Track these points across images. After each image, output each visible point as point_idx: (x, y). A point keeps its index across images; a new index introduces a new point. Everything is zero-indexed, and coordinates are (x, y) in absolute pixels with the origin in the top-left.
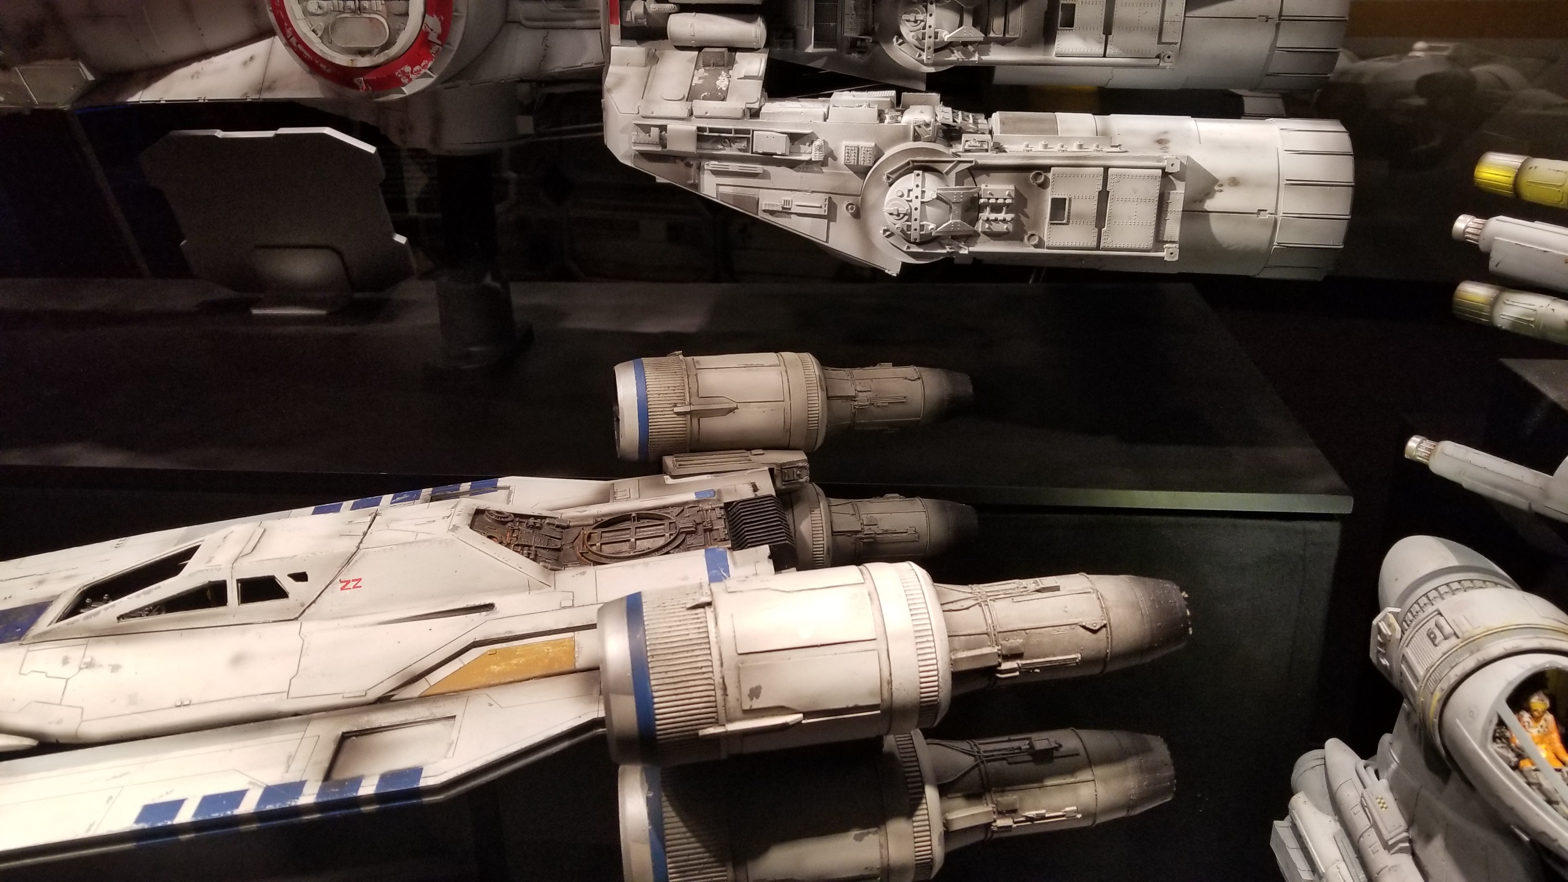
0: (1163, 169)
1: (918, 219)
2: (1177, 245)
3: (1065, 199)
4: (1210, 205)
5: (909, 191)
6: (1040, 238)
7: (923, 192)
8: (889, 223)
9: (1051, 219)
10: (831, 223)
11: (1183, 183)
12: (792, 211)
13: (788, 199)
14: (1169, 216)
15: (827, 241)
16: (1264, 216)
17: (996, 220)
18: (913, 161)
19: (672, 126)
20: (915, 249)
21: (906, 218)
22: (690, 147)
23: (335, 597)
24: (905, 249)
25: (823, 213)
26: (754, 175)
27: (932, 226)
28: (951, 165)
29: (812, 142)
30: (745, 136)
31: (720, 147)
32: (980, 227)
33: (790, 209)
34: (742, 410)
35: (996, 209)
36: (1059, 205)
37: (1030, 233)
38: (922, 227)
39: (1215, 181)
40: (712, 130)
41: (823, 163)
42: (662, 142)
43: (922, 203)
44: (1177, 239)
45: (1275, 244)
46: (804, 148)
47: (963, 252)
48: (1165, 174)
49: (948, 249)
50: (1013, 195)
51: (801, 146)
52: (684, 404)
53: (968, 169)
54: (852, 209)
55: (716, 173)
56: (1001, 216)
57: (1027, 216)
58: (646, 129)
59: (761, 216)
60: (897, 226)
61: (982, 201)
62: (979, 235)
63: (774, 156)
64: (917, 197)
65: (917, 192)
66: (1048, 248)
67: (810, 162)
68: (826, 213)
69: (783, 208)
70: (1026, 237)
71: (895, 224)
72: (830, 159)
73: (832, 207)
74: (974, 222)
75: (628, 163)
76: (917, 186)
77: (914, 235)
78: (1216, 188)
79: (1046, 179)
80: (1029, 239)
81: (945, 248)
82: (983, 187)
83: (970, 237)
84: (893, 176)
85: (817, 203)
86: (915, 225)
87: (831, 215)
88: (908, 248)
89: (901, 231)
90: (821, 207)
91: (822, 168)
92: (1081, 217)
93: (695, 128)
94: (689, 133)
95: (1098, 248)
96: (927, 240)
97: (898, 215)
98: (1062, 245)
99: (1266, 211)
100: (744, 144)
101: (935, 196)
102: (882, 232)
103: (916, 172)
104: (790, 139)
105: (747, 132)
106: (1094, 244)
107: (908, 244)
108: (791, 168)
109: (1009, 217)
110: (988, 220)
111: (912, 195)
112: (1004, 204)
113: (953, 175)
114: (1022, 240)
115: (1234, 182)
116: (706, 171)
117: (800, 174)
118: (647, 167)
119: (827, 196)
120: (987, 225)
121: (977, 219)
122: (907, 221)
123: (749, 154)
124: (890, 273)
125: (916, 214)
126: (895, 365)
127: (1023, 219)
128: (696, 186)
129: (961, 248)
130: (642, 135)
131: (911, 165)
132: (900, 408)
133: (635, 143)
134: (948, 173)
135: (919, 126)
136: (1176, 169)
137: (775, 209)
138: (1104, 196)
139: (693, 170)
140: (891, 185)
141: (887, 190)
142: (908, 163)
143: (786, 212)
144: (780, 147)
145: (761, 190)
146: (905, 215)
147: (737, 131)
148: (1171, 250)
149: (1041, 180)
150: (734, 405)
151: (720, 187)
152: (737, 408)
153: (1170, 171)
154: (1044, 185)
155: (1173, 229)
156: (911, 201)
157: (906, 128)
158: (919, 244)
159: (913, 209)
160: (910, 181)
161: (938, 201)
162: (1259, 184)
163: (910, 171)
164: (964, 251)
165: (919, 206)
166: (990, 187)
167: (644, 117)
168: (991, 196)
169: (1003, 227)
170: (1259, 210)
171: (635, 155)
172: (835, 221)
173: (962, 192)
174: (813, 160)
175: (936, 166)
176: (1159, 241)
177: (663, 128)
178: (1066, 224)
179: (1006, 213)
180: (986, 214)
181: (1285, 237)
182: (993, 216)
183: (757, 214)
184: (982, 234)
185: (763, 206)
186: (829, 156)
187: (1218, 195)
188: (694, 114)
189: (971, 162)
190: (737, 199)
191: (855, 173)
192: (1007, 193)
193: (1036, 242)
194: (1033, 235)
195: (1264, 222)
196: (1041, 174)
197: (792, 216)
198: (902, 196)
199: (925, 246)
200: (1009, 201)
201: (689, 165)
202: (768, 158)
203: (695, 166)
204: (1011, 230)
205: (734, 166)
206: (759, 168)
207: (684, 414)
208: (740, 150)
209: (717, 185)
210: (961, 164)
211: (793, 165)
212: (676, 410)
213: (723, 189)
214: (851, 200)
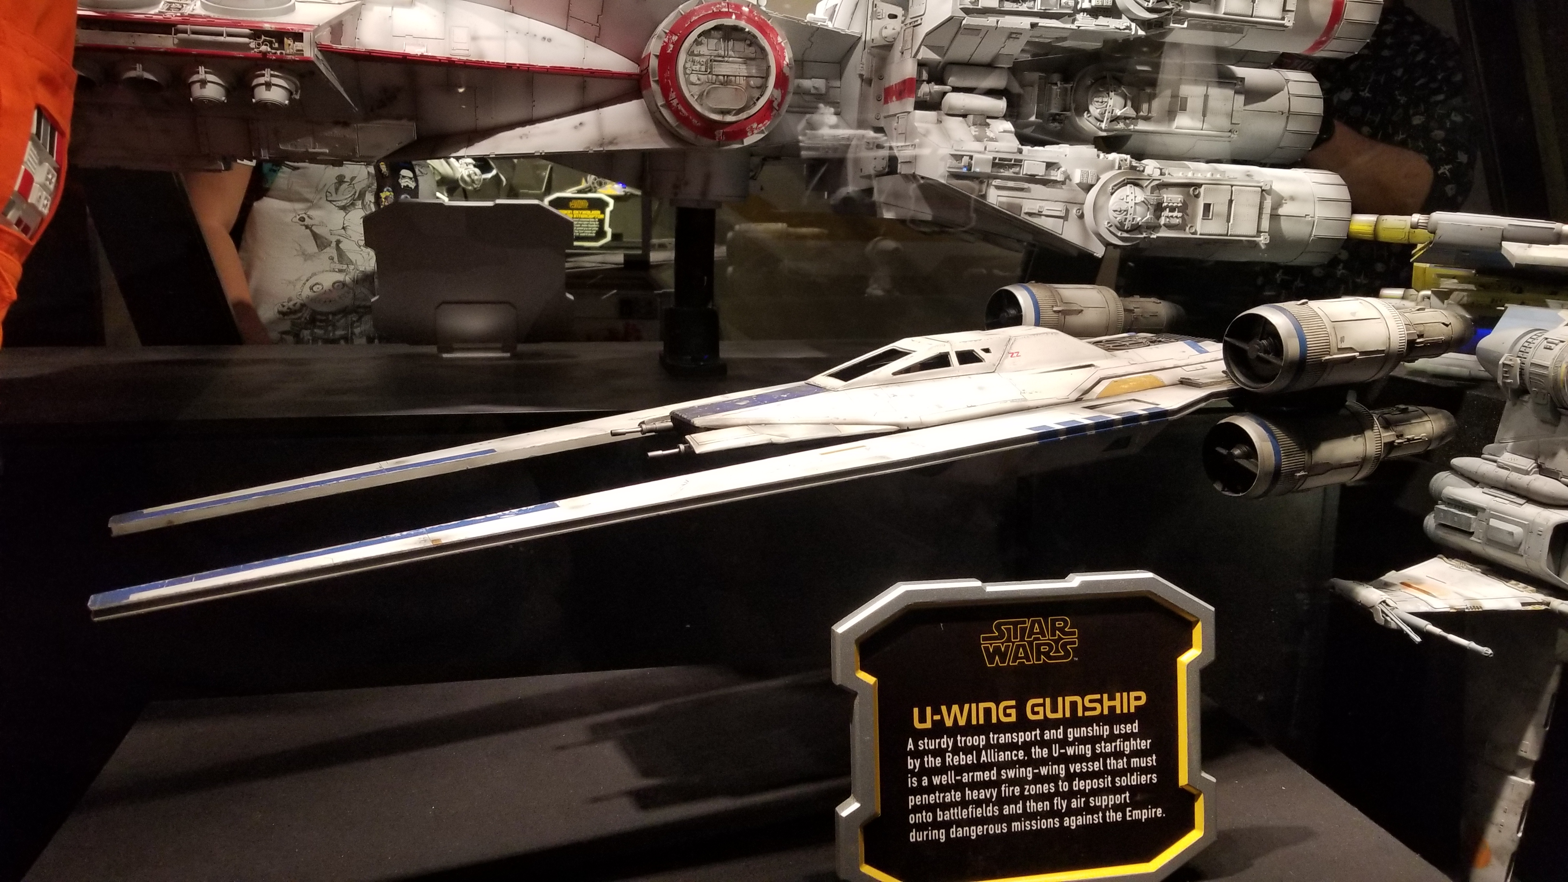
0: (1261, 187)
1: (1133, 213)
2: (1267, 234)
3: (1210, 205)
4: (1281, 211)
5: (1127, 196)
6: (1196, 230)
7: (1135, 197)
8: (1112, 217)
9: (1203, 216)
10: (1065, 222)
11: (1270, 197)
12: (1043, 213)
13: (1041, 205)
14: (1264, 216)
15: (1062, 234)
16: (1309, 219)
17: (1172, 217)
18: (1128, 179)
19: (976, 156)
20: (1125, 235)
21: (1125, 213)
22: (988, 170)
23: (1008, 362)
24: (1119, 234)
25: (1062, 215)
26: (1022, 190)
27: (1139, 219)
28: (1149, 181)
29: (1058, 169)
30: (1018, 163)
31: (1002, 170)
32: (1163, 221)
33: (1042, 212)
34: (1085, 311)
35: (1172, 209)
36: (1207, 207)
37: (1189, 226)
38: (1134, 219)
39: (1282, 198)
40: (1000, 159)
41: (1063, 183)
42: (969, 167)
43: (1136, 204)
44: (1267, 230)
45: (1313, 236)
46: (1053, 173)
47: (1152, 236)
48: (1263, 191)
49: (1144, 235)
50: (1182, 201)
51: (1052, 171)
52: (1057, 306)
53: (1157, 185)
54: (1079, 212)
55: (998, 188)
56: (1175, 214)
57: (1188, 215)
58: (958, 157)
59: (1024, 217)
60: (1118, 219)
61: (1165, 204)
62: (1161, 227)
63: (1037, 177)
64: (1132, 200)
65: (1132, 197)
66: (1201, 234)
67: (1055, 182)
68: (1064, 215)
69: (1039, 212)
70: (1187, 228)
71: (1116, 218)
72: (1067, 180)
73: (1067, 211)
74: (1158, 217)
75: (943, 181)
76: (1132, 193)
77: (1127, 225)
78: (1284, 201)
79: (1199, 192)
80: (1189, 229)
81: (1142, 234)
82: (1165, 196)
83: (1155, 228)
84: (1116, 188)
85: (1058, 209)
86: (1129, 217)
87: (1065, 218)
88: (1121, 234)
89: (1119, 223)
90: (1061, 211)
91: (1064, 187)
92: (1218, 215)
93: (992, 158)
94: (987, 160)
95: (1227, 235)
96: (1136, 228)
97: (1120, 211)
98: (1208, 233)
99: (1308, 215)
100: (1017, 169)
101: (1143, 199)
102: (1106, 223)
103: (1128, 185)
104: (1046, 165)
105: (1021, 161)
106: (1226, 232)
107: (1120, 232)
108: (1044, 185)
109: (1180, 215)
110: (1168, 217)
111: (1129, 199)
112: (1177, 207)
113: (1149, 187)
114: (1185, 230)
115: (1292, 198)
116: (992, 187)
117: (1049, 189)
118: (956, 183)
119: (1064, 204)
120: (1168, 220)
121: (1160, 216)
122: (1125, 215)
123: (1021, 175)
124: (1097, 255)
125: (1131, 211)
126: (1141, 297)
127: (1185, 216)
128: (984, 196)
129: (1151, 234)
130: (955, 163)
131: (1126, 181)
132: (1154, 319)
133: (949, 167)
134: (1146, 186)
135: (1122, 160)
136: (1267, 188)
137: (1034, 211)
138: (1231, 201)
139: (984, 186)
140: (1112, 194)
141: (1109, 199)
142: (1124, 180)
143: (1039, 214)
144: (1040, 170)
145: (1024, 200)
146: (1125, 211)
147: (1016, 160)
148: (1265, 237)
149: (1196, 193)
150: (1080, 308)
151: (999, 197)
152: (1082, 311)
153: (1265, 189)
154: (1197, 196)
155: (1265, 225)
156: (1128, 203)
157: (1113, 162)
158: (1127, 231)
159: (1130, 208)
160: (1128, 189)
161: (1143, 203)
162: (1305, 200)
163: (1126, 185)
164: (1154, 236)
165: (1133, 206)
166: (1168, 196)
167: (956, 150)
168: (1169, 201)
169: (1177, 221)
170: (1306, 215)
171: (948, 176)
172: (1067, 220)
173: (1156, 198)
174: (1059, 180)
175: (1140, 182)
176: (1259, 232)
177: (971, 157)
178: (1211, 219)
179: (1178, 212)
180: (1167, 213)
181: (1320, 232)
182: (1171, 214)
183: (1020, 216)
184: (1163, 226)
185: (1026, 209)
186: (1068, 178)
187: (1284, 205)
188: (987, 149)
189: (1160, 180)
190: (1011, 206)
191: (1082, 189)
192: (1179, 199)
193: (1194, 231)
194: (1191, 227)
195: (1308, 222)
196: (1196, 189)
197: (1043, 217)
198: (1123, 199)
199: (1131, 233)
200: (1180, 205)
201: (982, 182)
202: (1032, 179)
203: (986, 184)
204: (1181, 222)
205: (1011, 184)
206: (1026, 185)
207: (1059, 312)
208: (1014, 173)
209: (998, 196)
210: (1154, 181)
211: (1045, 182)
212: (1055, 309)
213: (1001, 199)
214: (1078, 207)
